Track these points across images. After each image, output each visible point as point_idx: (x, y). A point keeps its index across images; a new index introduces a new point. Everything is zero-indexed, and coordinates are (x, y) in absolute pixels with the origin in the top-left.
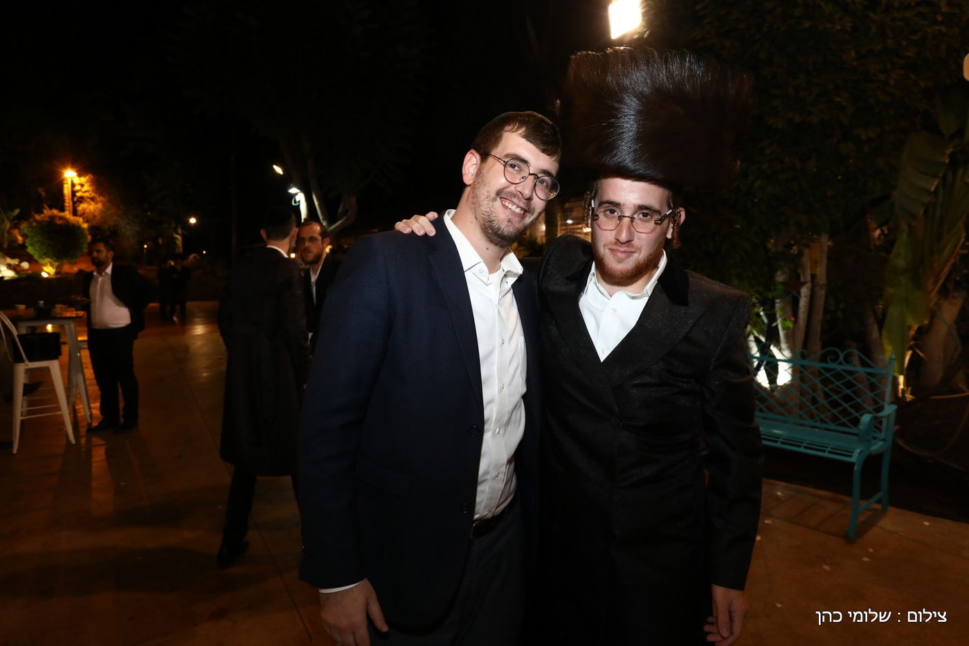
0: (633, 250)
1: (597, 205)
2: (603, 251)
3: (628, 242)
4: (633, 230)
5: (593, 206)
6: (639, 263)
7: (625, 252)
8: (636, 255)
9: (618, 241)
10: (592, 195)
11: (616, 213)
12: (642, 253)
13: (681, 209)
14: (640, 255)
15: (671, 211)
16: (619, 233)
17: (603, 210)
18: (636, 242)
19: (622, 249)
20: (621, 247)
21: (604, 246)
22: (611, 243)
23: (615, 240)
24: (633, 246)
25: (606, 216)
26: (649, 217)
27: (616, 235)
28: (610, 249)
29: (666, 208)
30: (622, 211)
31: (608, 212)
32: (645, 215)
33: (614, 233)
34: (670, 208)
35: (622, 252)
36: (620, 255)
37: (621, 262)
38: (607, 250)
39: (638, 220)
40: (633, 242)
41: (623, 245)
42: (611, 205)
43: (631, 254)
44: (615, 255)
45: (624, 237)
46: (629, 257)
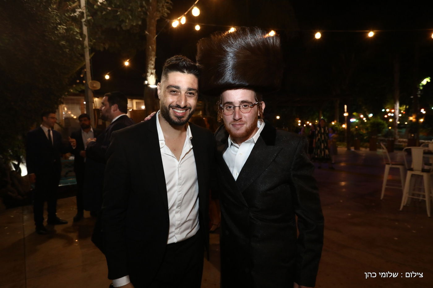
0: (243, 123)
1: (223, 105)
2: (229, 126)
3: (239, 119)
4: (241, 113)
5: (221, 106)
6: (247, 129)
7: (239, 125)
8: (245, 125)
9: (235, 120)
10: (220, 103)
11: (232, 108)
12: (248, 124)
13: (262, 102)
14: (247, 124)
15: (257, 103)
16: (235, 116)
17: (225, 107)
18: (243, 119)
19: (238, 123)
20: (236, 122)
21: (230, 124)
22: (232, 122)
23: (233, 120)
24: (242, 121)
25: (227, 110)
26: (247, 106)
27: (233, 117)
29: (255, 101)
30: (234, 105)
31: (228, 108)
32: (245, 106)
33: (232, 116)
34: (257, 101)
35: (238, 125)
36: (239, 126)
37: (238, 130)
38: (231, 126)
39: (243, 109)
40: (242, 119)
41: (238, 121)
42: (228, 104)
43: (242, 125)
44: (235, 127)
45: (237, 117)
46: (242, 127)
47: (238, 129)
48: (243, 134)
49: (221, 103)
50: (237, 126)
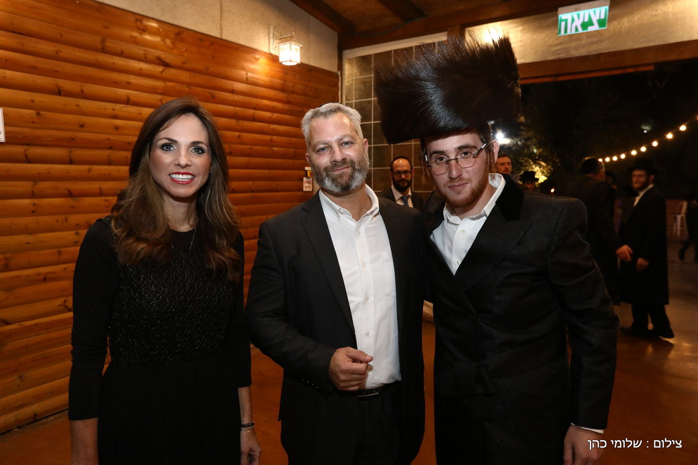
0: (464, 182)
1: (429, 158)
2: (446, 191)
3: (459, 176)
4: (460, 167)
5: (427, 160)
6: (473, 190)
7: (459, 185)
8: (469, 185)
9: (452, 179)
11: (445, 159)
14: (472, 182)
15: (485, 144)
16: (450, 172)
17: (434, 160)
18: (465, 176)
19: (456, 184)
21: (445, 186)
22: (448, 182)
23: (449, 179)
24: (464, 179)
25: (437, 164)
26: (469, 154)
27: (449, 175)
28: (449, 187)
29: (481, 143)
30: (448, 157)
31: (438, 161)
32: (466, 153)
33: (447, 174)
34: (483, 142)
35: (457, 186)
36: (460, 188)
38: (447, 188)
39: (462, 160)
40: (463, 176)
41: (456, 180)
42: (438, 154)
43: (465, 185)
44: (454, 189)
45: (455, 173)
46: (464, 188)
47: (459, 193)
48: (467, 199)
49: (426, 154)
50: (456, 188)
